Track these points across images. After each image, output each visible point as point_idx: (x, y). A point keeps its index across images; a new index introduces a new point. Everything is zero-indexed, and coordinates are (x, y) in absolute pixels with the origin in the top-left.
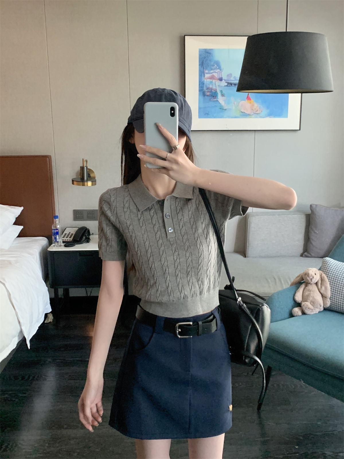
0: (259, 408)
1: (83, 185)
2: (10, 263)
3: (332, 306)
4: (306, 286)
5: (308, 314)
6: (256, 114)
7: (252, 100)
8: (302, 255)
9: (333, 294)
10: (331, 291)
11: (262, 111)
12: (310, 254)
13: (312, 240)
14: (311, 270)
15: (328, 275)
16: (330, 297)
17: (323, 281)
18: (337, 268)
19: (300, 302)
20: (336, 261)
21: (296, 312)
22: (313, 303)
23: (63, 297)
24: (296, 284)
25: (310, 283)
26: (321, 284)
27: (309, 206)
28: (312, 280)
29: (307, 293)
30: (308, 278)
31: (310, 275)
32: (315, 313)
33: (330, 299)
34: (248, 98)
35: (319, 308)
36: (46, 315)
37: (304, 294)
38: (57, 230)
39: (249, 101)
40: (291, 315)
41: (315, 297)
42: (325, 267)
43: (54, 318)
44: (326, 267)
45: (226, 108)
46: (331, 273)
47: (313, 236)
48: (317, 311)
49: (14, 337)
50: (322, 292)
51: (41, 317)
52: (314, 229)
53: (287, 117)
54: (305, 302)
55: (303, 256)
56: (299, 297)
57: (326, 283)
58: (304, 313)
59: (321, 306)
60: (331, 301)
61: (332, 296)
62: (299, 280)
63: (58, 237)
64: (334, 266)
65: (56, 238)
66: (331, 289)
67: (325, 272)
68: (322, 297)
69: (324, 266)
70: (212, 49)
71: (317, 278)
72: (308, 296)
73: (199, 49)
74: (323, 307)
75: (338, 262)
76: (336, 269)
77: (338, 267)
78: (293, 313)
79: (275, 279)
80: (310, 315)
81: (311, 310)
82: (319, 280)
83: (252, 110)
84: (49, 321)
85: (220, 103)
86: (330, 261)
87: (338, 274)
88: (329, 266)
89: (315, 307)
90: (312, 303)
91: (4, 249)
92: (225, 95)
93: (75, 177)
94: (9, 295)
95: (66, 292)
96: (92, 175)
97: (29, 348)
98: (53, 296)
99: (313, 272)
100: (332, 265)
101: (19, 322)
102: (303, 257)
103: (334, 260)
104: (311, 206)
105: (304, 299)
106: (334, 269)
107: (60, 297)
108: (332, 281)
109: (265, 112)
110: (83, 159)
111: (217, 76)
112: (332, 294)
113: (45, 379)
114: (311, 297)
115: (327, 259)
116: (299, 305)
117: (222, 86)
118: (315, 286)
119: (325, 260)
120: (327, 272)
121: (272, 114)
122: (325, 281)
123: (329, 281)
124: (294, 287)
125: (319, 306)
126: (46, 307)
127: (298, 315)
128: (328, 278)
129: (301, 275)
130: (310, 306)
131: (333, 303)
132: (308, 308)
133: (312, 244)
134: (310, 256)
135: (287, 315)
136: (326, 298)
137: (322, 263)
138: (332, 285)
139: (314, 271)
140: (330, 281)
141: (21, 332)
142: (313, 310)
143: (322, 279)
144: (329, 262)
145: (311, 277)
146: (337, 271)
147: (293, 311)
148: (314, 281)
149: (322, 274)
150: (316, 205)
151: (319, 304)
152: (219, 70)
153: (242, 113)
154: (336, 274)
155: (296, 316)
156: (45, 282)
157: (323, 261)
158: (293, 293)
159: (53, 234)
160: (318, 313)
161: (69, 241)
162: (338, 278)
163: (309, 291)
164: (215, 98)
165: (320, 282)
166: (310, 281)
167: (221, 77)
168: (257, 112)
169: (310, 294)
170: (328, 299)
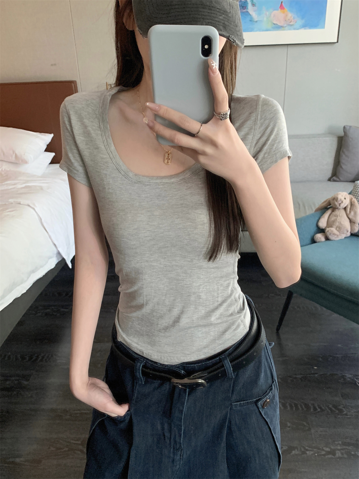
0: (278, 329)
4: (333, 211)
5: (333, 239)
6: (290, 26)
7: (286, 9)
8: (329, 180)
11: (296, 22)
12: (339, 179)
13: (343, 163)
14: (340, 194)
17: (352, 206)
19: (324, 228)
21: (318, 238)
22: (339, 228)
24: (321, 210)
25: (337, 208)
26: (350, 209)
28: (341, 205)
29: (333, 219)
30: (336, 203)
31: (339, 199)
32: (340, 238)
34: (282, 7)
35: (346, 234)
37: (329, 219)
39: (282, 10)
40: (313, 241)
41: (342, 223)
42: (356, 191)
45: (256, 20)
47: (344, 160)
48: (343, 236)
50: (350, 217)
52: (346, 152)
53: (323, 27)
54: (330, 228)
56: (323, 223)
57: (356, 208)
58: (327, 239)
59: (348, 231)
62: (326, 206)
67: (356, 196)
68: (350, 223)
71: (346, 203)
72: (334, 221)
74: (351, 232)
78: (315, 239)
79: (299, 205)
80: (335, 240)
81: (335, 236)
83: (286, 21)
85: (250, 14)
89: (341, 232)
90: (338, 229)
92: (257, 5)
99: (342, 196)
101: (55, 244)
102: (331, 181)
104: (344, 127)
105: (330, 224)
109: (300, 22)
114: (337, 222)
116: (322, 231)
119: (358, 183)
121: (307, 26)
122: (355, 206)
124: (319, 212)
125: (345, 232)
129: (328, 200)
130: (336, 232)
132: (333, 234)
133: (342, 168)
135: (308, 241)
136: (354, 224)
137: (354, 187)
142: (339, 236)
143: (352, 204)
145: (340, 202)
147: (316, 237)
148: (343, 205)
149: (352, 198)
150: (350, 127)
151: (346, 230)
153: (274, 26)
155: (319, 242)
157: (354, 185)
158: (317, 219)
160: (344, 238)
163: (336, 216)
164: (245, 9)
165: (349, 207)
168: (291, 23)
169: (337, 219)
170: (356, 224)
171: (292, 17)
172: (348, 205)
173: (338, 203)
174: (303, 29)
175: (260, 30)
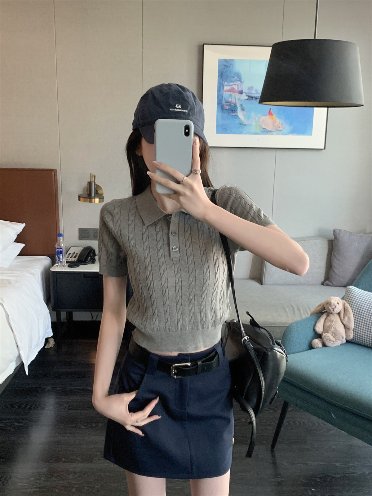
0: (273, 446)
1: (91, 202)
2: (9, 282)
3: (355, 338)
4: (328, 316)
5: (329, 346)
6: (278, 131)
7: (274, 116)
8: (322, 284)
9: (357, 325)
10: (355, 322)
11: (284, 128)
12: (332, 283)
13: (335, 267)
14: (333, 298)
15: (352, 304)
16: (354, 329)
17: (346, 311)
18: (362, 298)
19: (321, 333)
20: (361, 290)
21: (316, 344)
22: (335, 334)
23: (66, 321)
24: (317, 314)
25: (331, 313)
26: (344, 314)
27: (333, 231)
28: (335, 310)
29: (328, 324)
30: (330, 307)
31: (332, 304)
32: (336, 345)
33: (353, 331)
34: (270, 114)
35: (341, 340)
36: (47, 340)
37: (325, 324)
38: (60, 248)
39: (271, 116)
40: (311, 347)
41: (337, 329)
42: (348, 297)
43: (55, 343)
44: (350, 296)
45: (245, 123)
46: (355, 303)
47: (335, 263)
48: (339, 343)
49: (12, 361)
50: (345, 323)
51: (42, 342)
52: (337, 256)
53: (311, 134)
54: (326, 334)
55: (324, 284)
56: (319, 328)
57: (349, 314)
58: (324, 345)
59: (343, 338)
60: (354, 332)
61: (355, 328)
62: (321, 310)
63: (61, 257)
64: (359, 295)
65: (59, 258)
66: (355, 320)
67: (349, 301)
68: (345, 329)
69: (348, 295)
70: (233, 60)
71: (339, 308)
72: (329, 327)
73: (219, 59)
74: (346, 339)
75: (363, 291)
76: (360, 298)
77: (363, 296)
78: (313, 345)
79: (293, 308)
81: (332, 342)
82: (342, 309)
83: (274, 126)
84: (50, 346)
85: (239, 118)
86: (355, 289)
87: (363, 304)
88: (353, 295)
89: (336, 339)
90: (333, 335)
91: (3, 268)
92: (246, 110)
93: (81, 193)
94: (7, 316)
95: (70, 315)
96: (100, 192)
97: (27, 374)
98: (55, 320)
99: (335, 301)
100: (356, 294)
101: (17, 346)
102: (324, 286)
103: (359, 289)
104: (334, 231)
105: (326, 330)
106: (358, 299)
107: (62, 321)
108: (356, 312)
109: (287, 128)
110: (91, 174)
111: (237, 90)
112: (355, 326)
113: (43, 409)
114: (332, 328)
115: (351, 288)
116: (319, 336)
117: (242, 100)
118: (337, 316)
119: (349, 288)
120: (351, 302)
121: (294, 131)
122: (349, 312)
123: (352, 312)
124: (314, 317)
125: (341, 338)
126: (48, 331)
127: (318, 347)
128: (352, 308)
129: (322, 304)
130: (331, 337)
131: (357, 336)
132: (329, 340)
133: (334, 272)
134: (331, 284)
135: (306, 346)
136: (348, 330)
137: (346, 292)
138: (356, 315)
139: (337, 300)
140: (354, 311)
141: (19, 356)
142: (335, 343)
143: (345, 309)
144: (353, 291)
145: (334, 307)
146: (361, 301)
147: (313, 342)
148: (337, 310)
149: (345, 304)
150: (340, 230)
151: (341, 336)
152: (239, 82)
153: (263, 130)
154: (361, 304)
155: (316, 348)
156: (47, 304)
157: (346, 290)
158: (313, 323)
159: (56, 254)
160: (339, 345)
161: (73, 261)
162: (363, 308)
163: (331, 321)
164: (234, 113)
165: (343, 312)
166: (332, 310)
167: (241, 89)
168: (279, 129)
169: (332, 324)
170: (351, 330)
171: (280, 123)
172: (341, 310)
173: (331, 307)
174: (291, 134)
175: (249, 133)
